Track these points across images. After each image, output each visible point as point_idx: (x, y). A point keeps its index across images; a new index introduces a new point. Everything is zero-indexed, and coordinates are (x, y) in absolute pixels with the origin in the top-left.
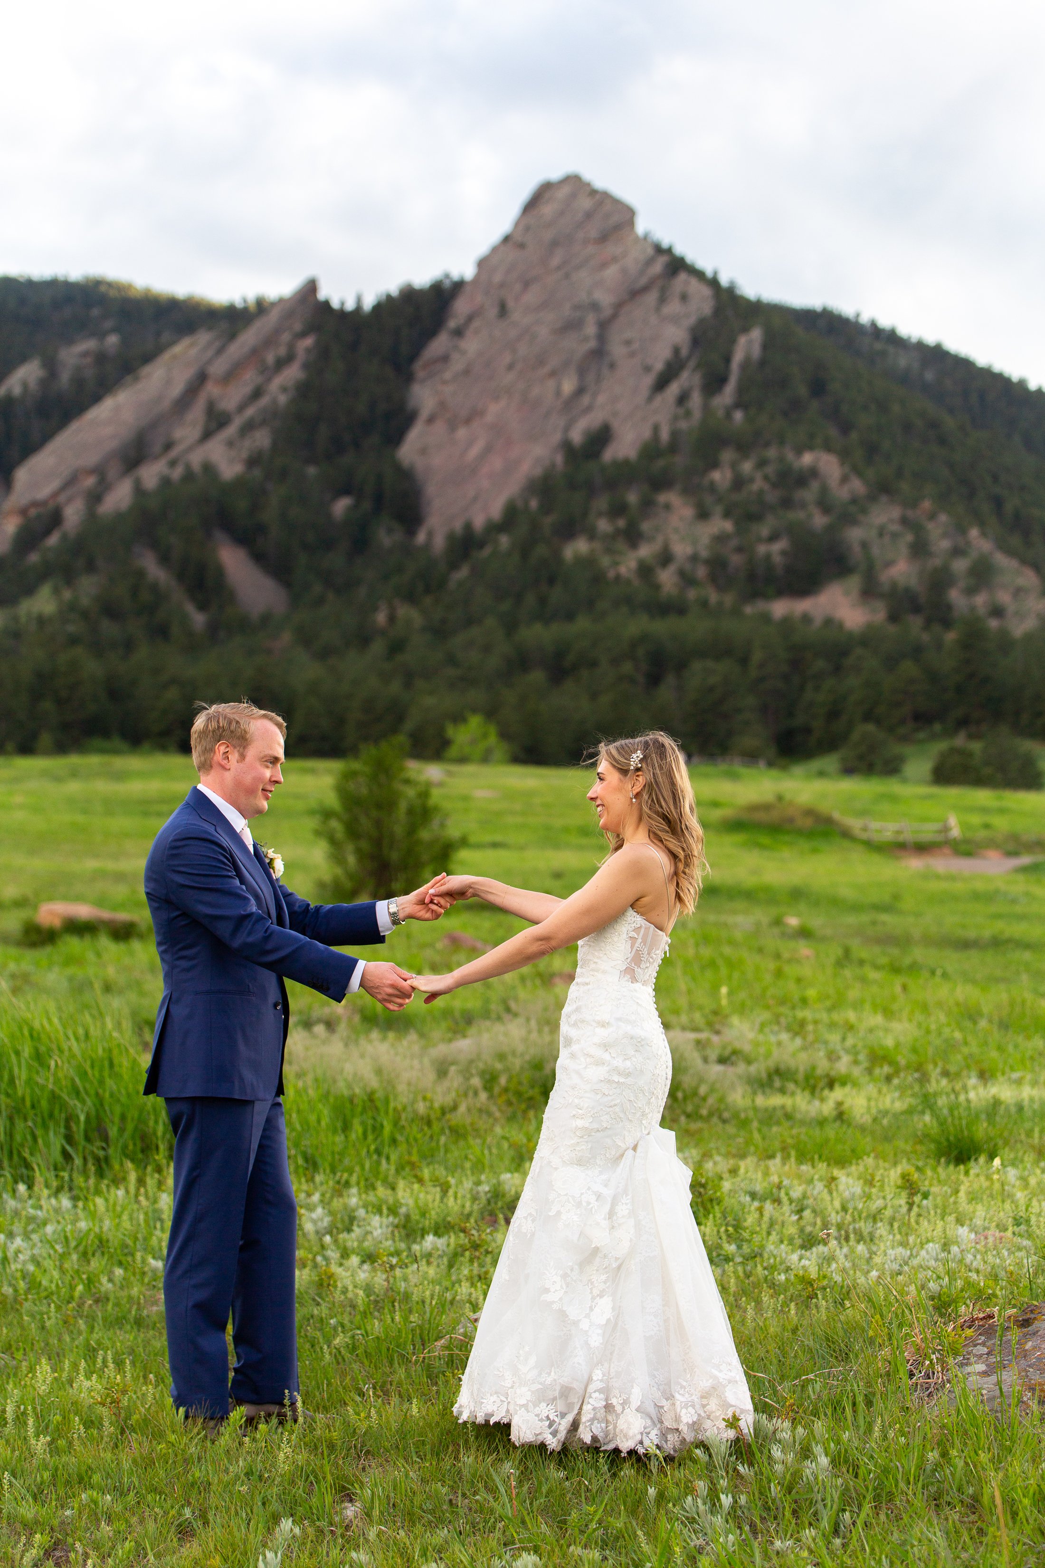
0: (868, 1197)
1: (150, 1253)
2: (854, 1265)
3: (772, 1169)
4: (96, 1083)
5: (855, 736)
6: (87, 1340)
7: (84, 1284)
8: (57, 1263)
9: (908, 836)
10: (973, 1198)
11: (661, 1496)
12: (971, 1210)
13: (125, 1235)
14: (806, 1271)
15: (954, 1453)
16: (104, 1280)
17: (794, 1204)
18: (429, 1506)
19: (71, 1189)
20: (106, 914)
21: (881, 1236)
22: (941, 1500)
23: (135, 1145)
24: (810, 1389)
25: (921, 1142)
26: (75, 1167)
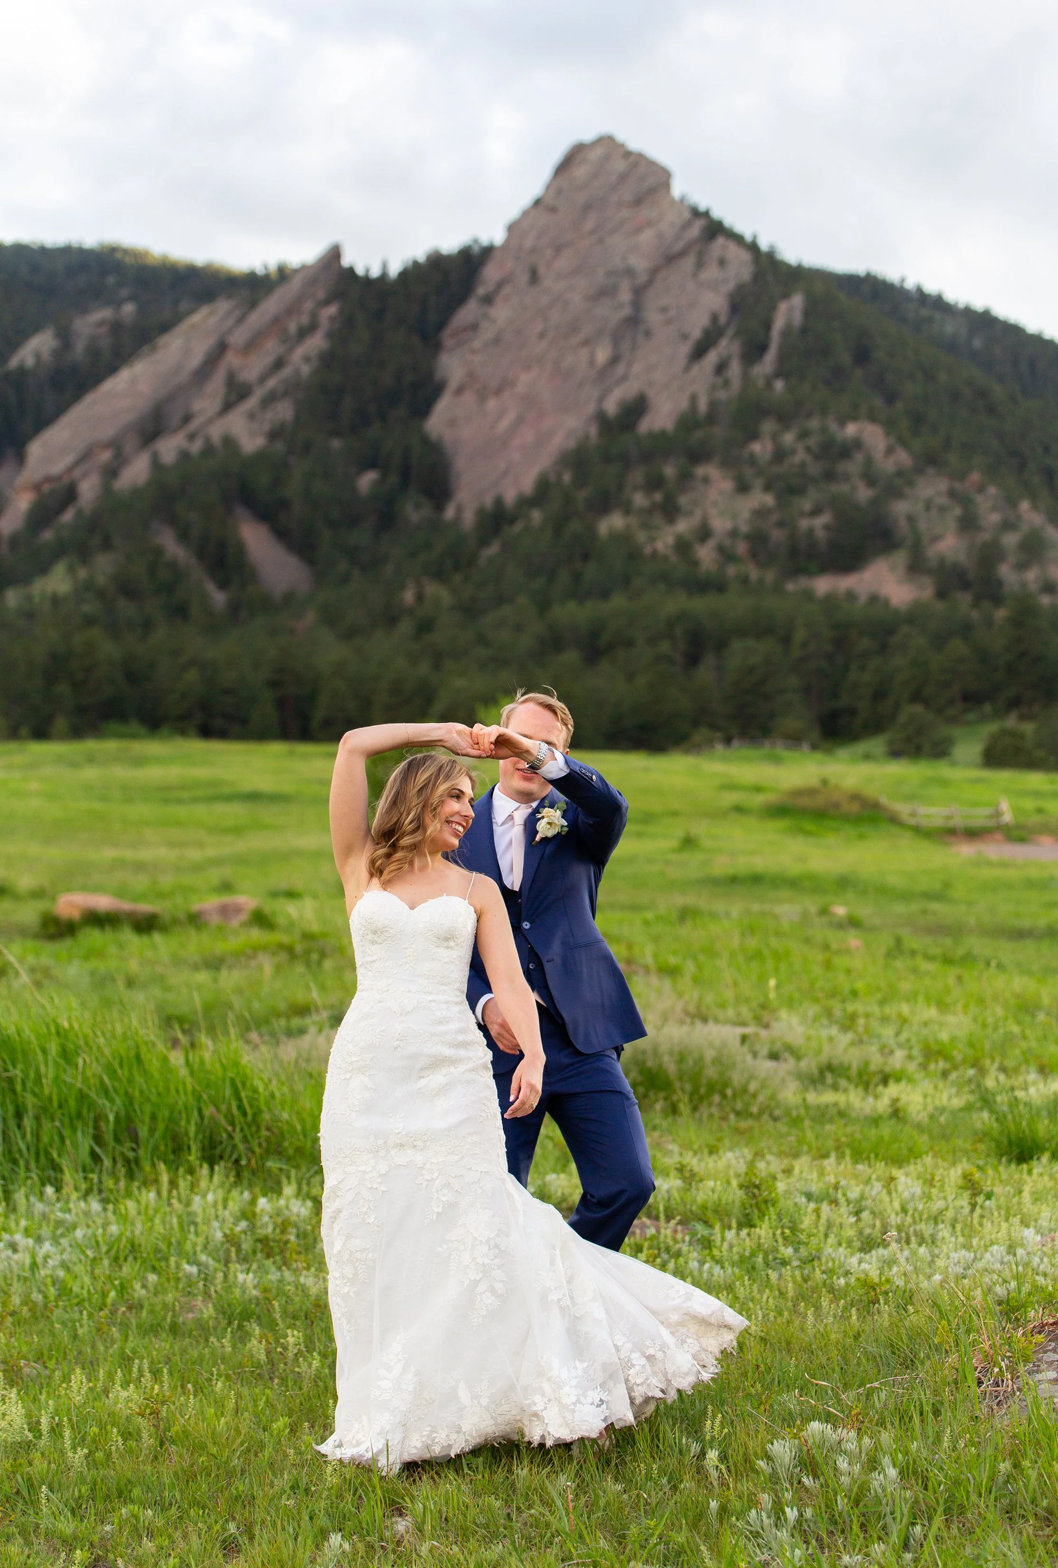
0: (927, 1197)
1: (184, 1258)
2: (915, 1268)
3: (828, 1168)
4: (125, 1080)
5: (902, 718)
6: (122, 1349)
7: (117, 1291)
8: (89, 1268)
9: (958, 822)
10: (1037, 1198)
11: (724, 1510)
12: (1036, 1210)
13: (157, 1239)
14: (867, 1275)
15: (1026, 1463)
16: (137, 1286)
17: (851, 1206)
18: (481, 1520)
19: (100, 1191)
20: (126, 906)
21: (943, 1238)
22: (1014, 1513)
23: (166, 1146)
24: (876, 1398)
25: (981, 1141)
26: (104, 1168)
